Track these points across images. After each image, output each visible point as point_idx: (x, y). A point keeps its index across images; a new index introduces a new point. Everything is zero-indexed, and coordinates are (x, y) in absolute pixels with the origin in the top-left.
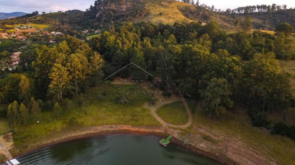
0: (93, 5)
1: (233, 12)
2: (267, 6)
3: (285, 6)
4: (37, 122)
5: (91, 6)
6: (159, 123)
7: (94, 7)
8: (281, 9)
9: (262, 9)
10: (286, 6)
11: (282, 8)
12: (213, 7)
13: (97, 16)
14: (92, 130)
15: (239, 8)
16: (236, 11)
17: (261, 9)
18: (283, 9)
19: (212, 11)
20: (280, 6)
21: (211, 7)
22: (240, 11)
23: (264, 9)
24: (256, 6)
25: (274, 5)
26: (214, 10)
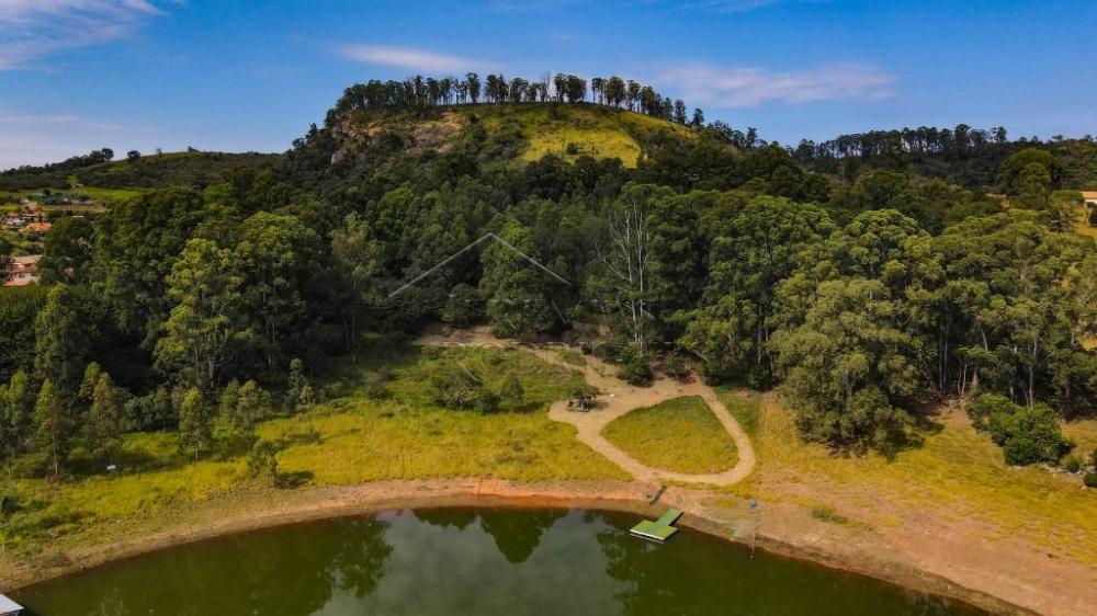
0: (321, 126)
1: (822, 151)
2: (939, 130)
3: (1001, 133)
4: (109, 468)
5: (314, 130)
6: (618, 470)
7: (322, 130)
8: (989, 141)
9: (924, 143)
10: (1005, 132)
11: (992, 139)
12: (752, 133)
13: (333, 161)
14: (345, 497)
15: (843, 137)
16: (833, 148)
17: (920, 143)
18: (995, 141)
19: (749, 146)
20: (983, 133)
21: (745, 132)
22: (849, 149)
23: (929, 142)
24: (900, 130)
25: (962, 129)
26: (757, 145)
